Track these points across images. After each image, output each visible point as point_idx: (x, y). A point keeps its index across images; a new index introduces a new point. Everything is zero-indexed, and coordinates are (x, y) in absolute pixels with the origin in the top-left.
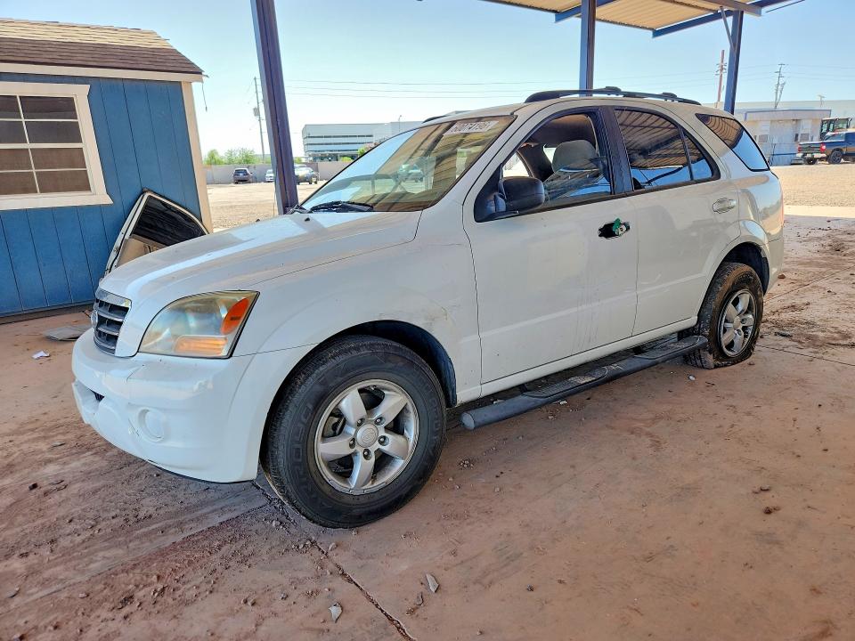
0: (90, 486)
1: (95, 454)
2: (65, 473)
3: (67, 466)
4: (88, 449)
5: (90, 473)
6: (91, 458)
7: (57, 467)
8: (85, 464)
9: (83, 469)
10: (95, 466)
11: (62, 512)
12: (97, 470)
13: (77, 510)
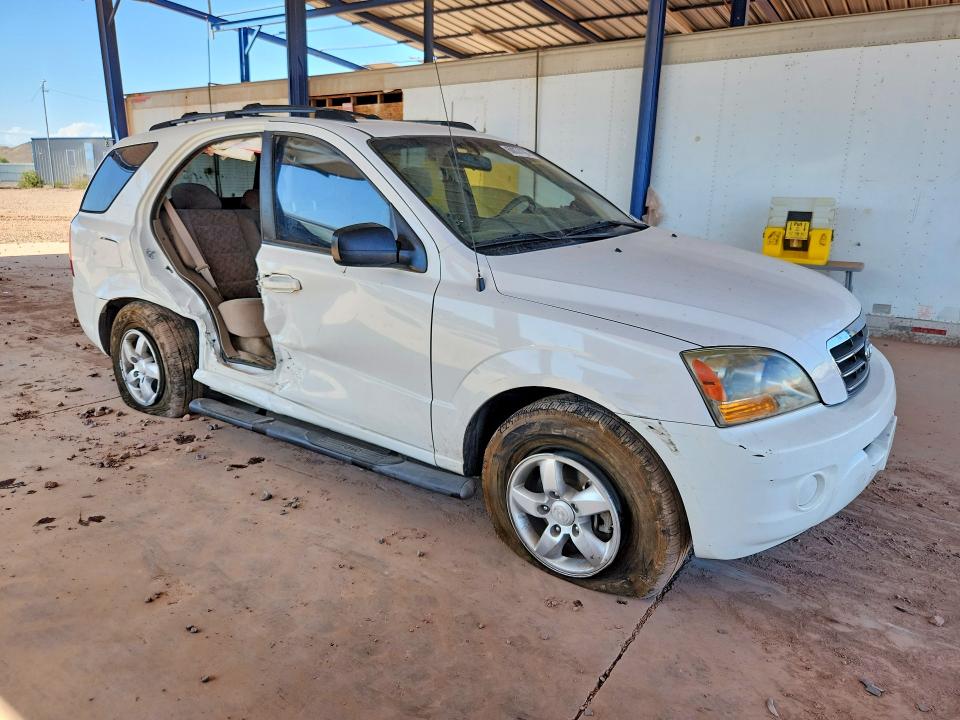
0: (869, 580)
1: (832, 621)
2: (888, 619)
3: (880, 628)
4: (834, 636)
5: (858, 596)
6: (843, 617)
7: (893, 637)
8: (855, 613)
9: (861, 608)
10: (846, 600)
11: (913, 572)
12: (847, 594)
13: (898, 563)
